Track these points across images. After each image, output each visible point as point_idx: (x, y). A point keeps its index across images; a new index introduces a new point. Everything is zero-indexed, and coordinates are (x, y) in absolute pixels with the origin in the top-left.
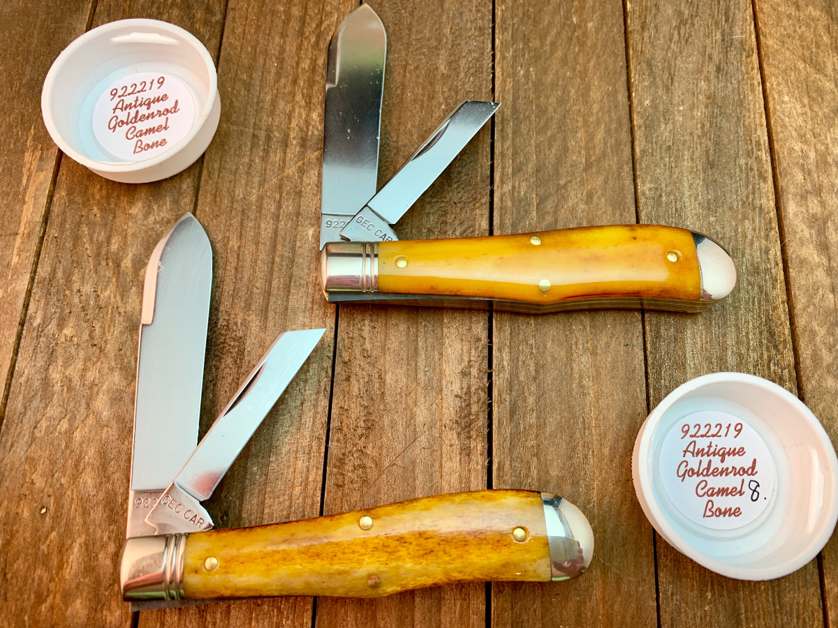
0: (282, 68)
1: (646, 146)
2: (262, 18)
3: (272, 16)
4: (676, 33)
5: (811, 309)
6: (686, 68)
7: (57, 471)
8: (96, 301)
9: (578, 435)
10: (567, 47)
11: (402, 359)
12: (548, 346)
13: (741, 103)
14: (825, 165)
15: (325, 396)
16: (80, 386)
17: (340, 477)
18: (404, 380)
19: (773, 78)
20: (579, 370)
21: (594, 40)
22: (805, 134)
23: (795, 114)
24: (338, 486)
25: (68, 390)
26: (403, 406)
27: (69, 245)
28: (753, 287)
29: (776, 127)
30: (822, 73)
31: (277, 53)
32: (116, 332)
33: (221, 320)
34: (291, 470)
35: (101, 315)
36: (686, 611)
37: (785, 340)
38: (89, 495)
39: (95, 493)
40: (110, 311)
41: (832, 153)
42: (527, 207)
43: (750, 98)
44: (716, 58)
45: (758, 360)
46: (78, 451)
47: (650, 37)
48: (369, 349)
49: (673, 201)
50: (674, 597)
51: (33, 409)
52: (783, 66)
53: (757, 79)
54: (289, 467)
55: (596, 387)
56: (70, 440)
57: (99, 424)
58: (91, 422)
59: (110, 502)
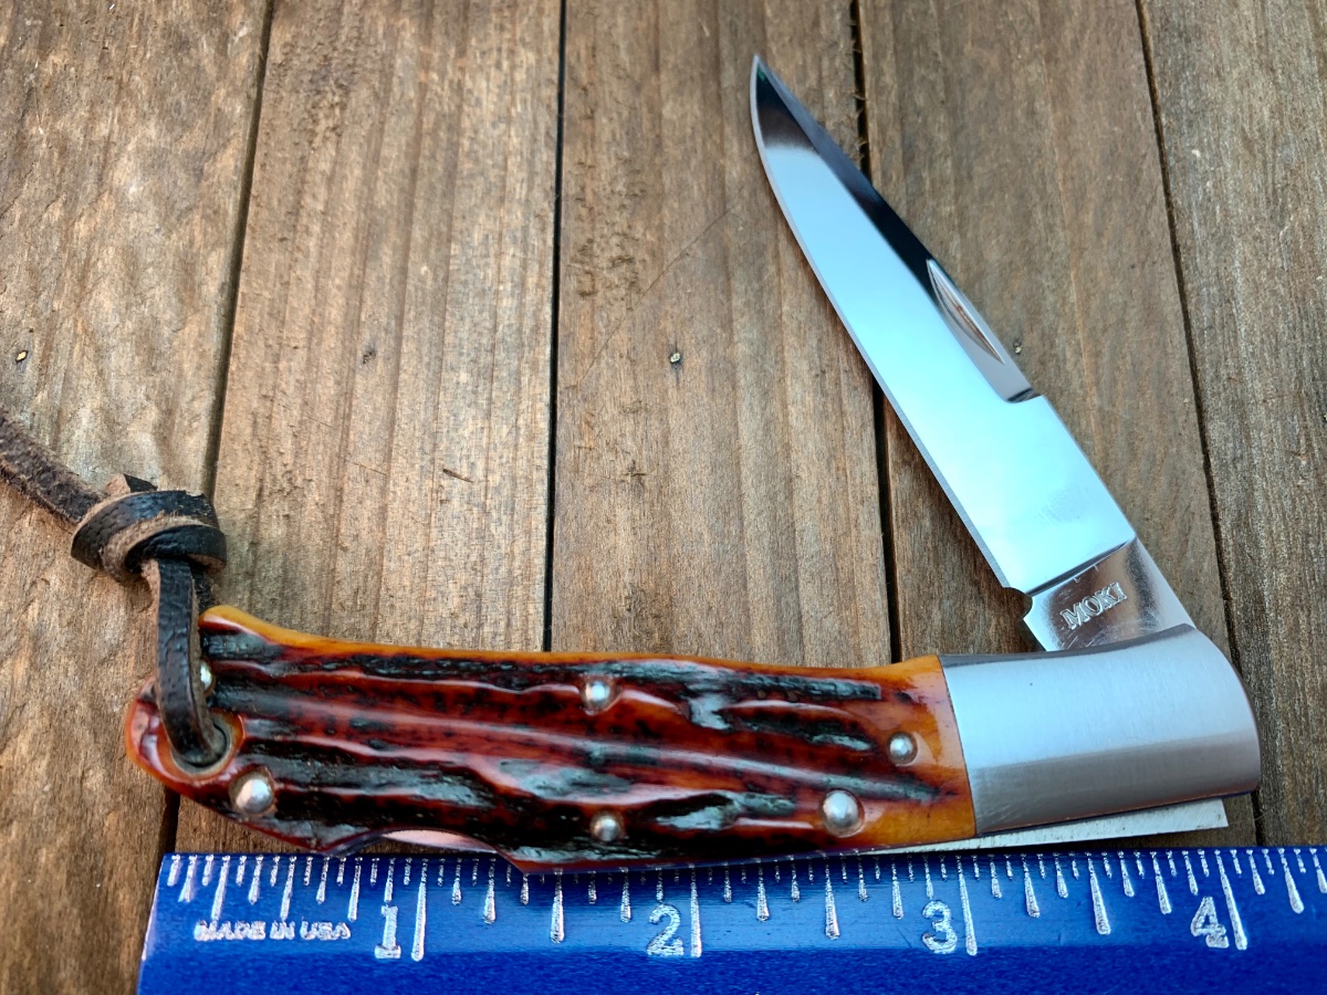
7: (44, 288)
9: (1034, 193)
11: (692, 78)
12: (965, 50)
15: (547, 145)
16: (84, 146)
17: (586, 280)
18: (698, 113)
20: (1027, 86)
24: (583, 294)
25: (61, 154)
26: (700, 157)
32: (148, 55)
33: (346, 29)
34: (490, 273)
35: (121, 28)
36: (1262, 488)
38: (107, 327)
39: (117, 322)
40: (136, 20)
46: (84, 254)
48: (628, 65)
50: (1239, 466)
54: (487, 264)
55: (1059, 114)
56: (67, 236)
57: (122, 205)
58: (106, 205)
59: (146, 335)
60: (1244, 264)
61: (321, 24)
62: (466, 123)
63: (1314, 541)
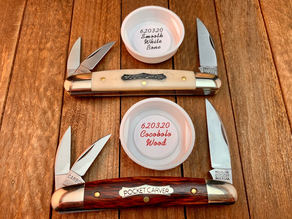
0: (95, 20)
1: (225, 40)
2: (87, 4)
3: (90, 3)
4: (232, 2)
5: (289, 92)
6: (236, 14)
7: (18, 167)
8: (31, 104)
10: (195, 9)
13: (256, 24)
14: (288, 44)
16: (25, 135)
17: (126, 162)
19: (266, 16)
21: (204, 6)
22: (280, 33)
23: (275, 27)
24: (125, 166)
25: (21, 137)
27: (20, 85)
28: (268, 86)
29: (269, 32)
30: (283, 13)
31: (93, 15)
32: (38, 115)
33: (78, 108)
34: (107, 161)
35: (33, 109)
36: (258, 203)
37: (282, 103)
38: (30, 175)
39: (32, 174)
40: (36, 107)
41: (290, 39)
42: (186, 63)
43: (259, 22)
44: (246, 10)
45: (273, 111)
46: (26, 159)
47: (223, 4)
49: (237, 58)
50: (253, 198)
51: (8, 145)
52: (269, 12)
53: (261, 16)
54: (106, 160)
56: (22, 155)
57: (33, 149)
58: (30, 148)
59: (38, 177)
60: (253, 155)
61: (73, 107)
62: (102, 128)
63: (268, 215)
